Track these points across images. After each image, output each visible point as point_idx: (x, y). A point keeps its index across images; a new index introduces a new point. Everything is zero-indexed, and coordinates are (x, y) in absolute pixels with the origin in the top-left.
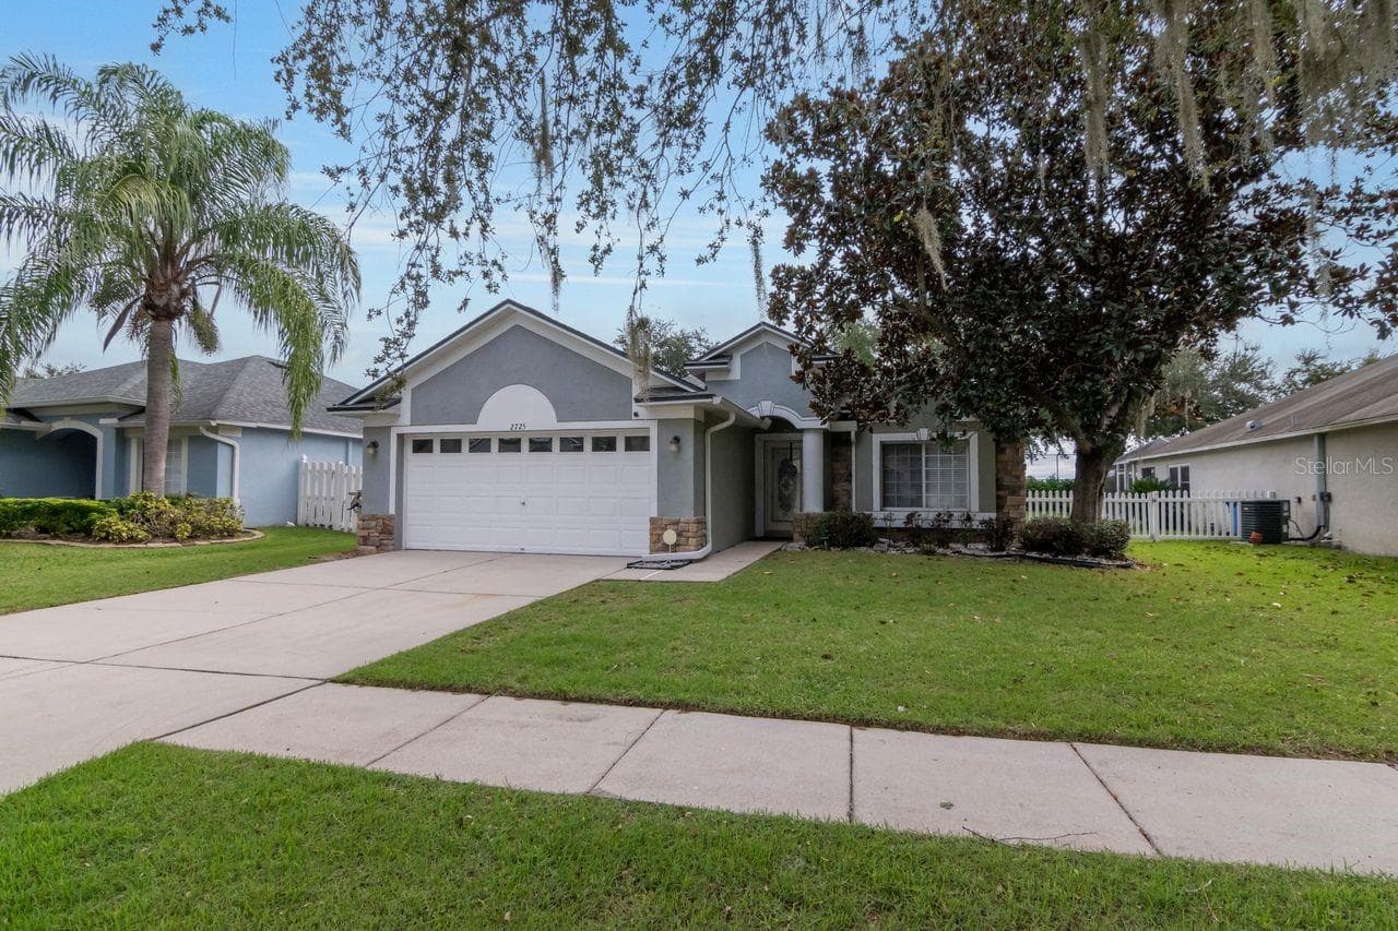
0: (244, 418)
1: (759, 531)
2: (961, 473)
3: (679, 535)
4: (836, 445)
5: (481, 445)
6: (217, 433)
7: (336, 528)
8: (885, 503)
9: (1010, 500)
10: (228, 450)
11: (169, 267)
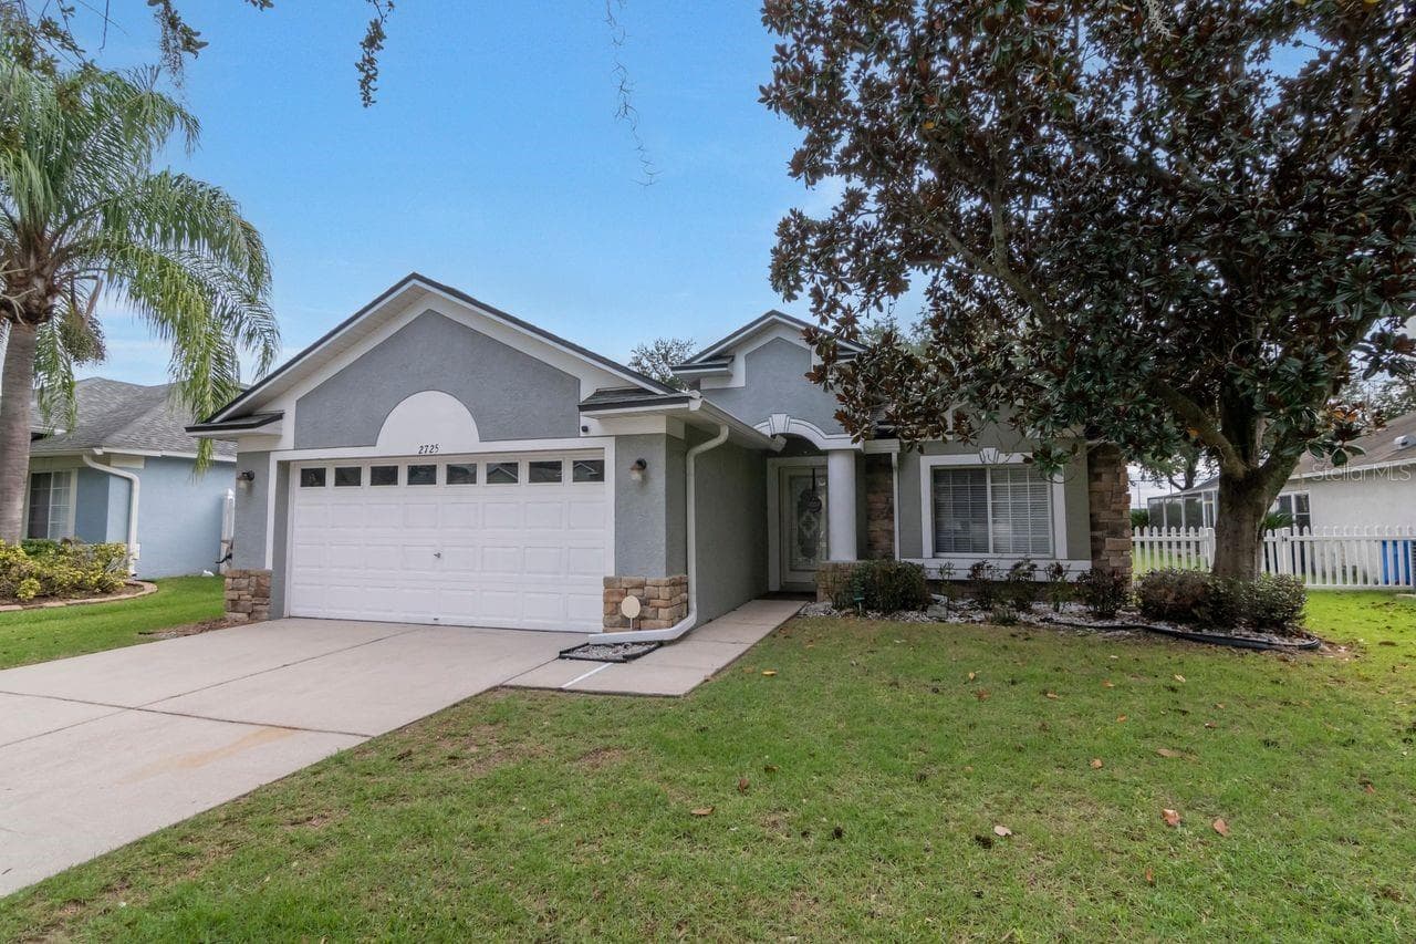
0: (148, 445)
1: (774, 586)
2: (1041, 507)
3: (644, 603)
4: (871, 471)
5: (384, 475)
6: (108, 465)
8: (939, 548)
9: (1110, 543)
10: (125, 484)
11: (32, 256)
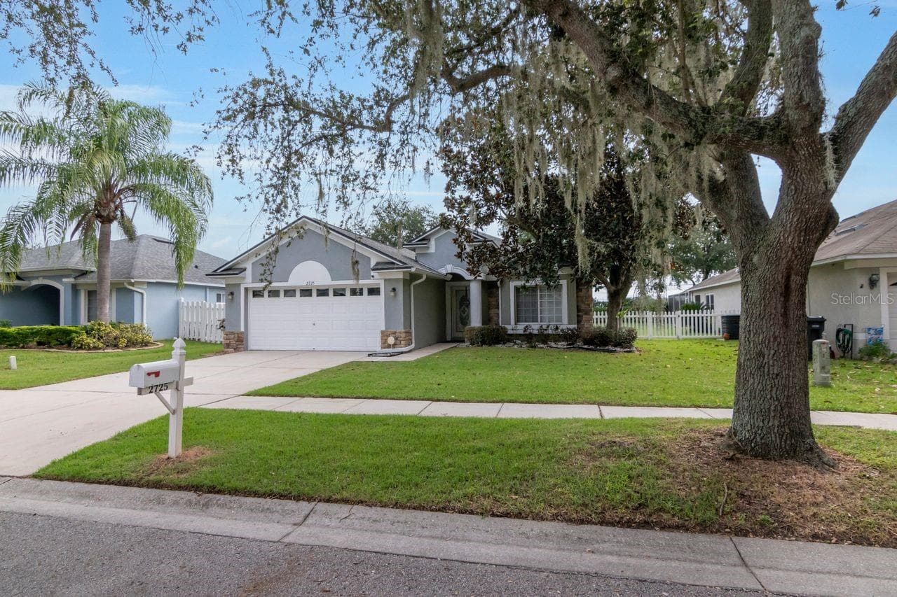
0: (148, 277)
1: (448, 337)
3: (396, 339)
4: (489, 289)
5: (289, 293)
6: (133, 286)
7: (203, 340)
8: (518, 320)
9: (585, 317)
10: (140, 295)
11: (108, 193)
